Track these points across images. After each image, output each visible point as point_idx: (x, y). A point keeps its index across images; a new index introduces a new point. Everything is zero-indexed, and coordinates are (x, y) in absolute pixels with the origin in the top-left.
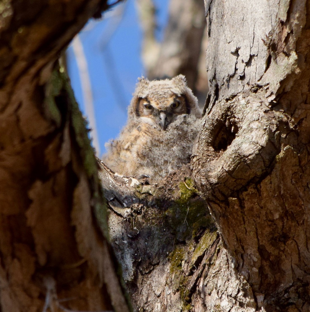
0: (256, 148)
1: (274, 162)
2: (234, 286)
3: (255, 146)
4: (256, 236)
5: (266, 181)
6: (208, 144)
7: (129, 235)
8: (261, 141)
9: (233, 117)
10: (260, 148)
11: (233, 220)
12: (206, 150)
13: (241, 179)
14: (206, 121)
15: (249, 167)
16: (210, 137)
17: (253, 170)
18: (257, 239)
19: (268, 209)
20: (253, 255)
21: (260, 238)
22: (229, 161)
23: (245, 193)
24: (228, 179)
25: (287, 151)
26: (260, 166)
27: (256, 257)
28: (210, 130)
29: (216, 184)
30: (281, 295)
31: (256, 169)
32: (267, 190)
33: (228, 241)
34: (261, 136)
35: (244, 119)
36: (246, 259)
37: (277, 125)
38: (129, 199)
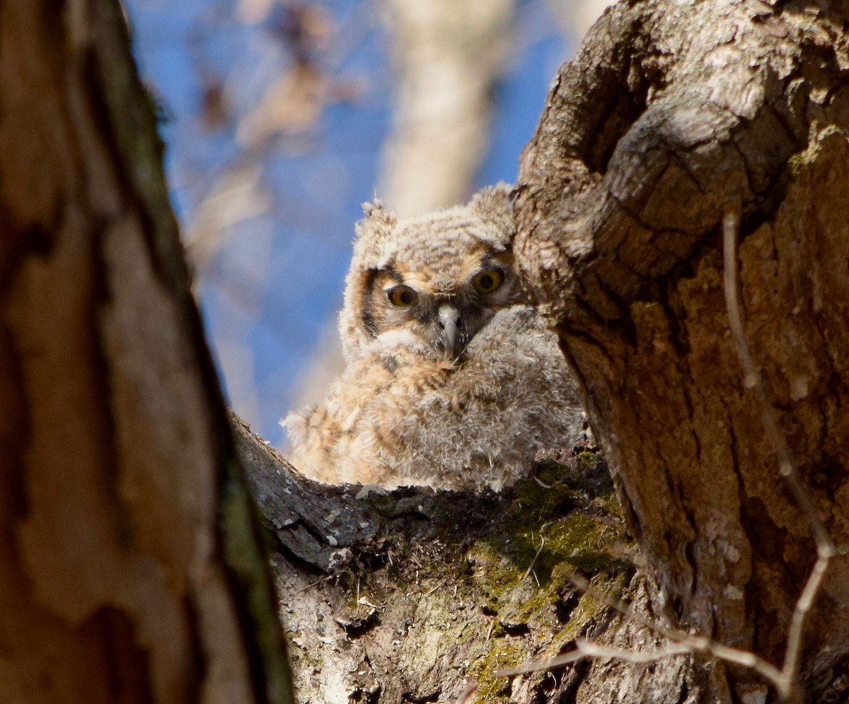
0: (722, 123)
1: (783, 178)
2: (670, 680)
3: (717, 118)
4: (730, 462)
5: (759, 243)
6: (569, 151)
7: (341, 621)
8: (739, 103)
9: (650, 55)
10: (734, 123)
11: (654, 406)
12: (561, 169)
13: (672, 231)
14: (563, 78)
15: (698, 183)
16: (575, 130)
17: (710, 196)
18: (735, 475)
19: (768, 358)
20: (725, 539)
21: (748, 470)
22: (628, 166)
23: (685, 285)
24: (627, 233)
25: (829, 143)
26: (734, 187)
27: (736, 547)
28: (575, 104)
29: (590, 257)
30: (821, 682)
31: (722, 193)
32: (761, 279)
33: (642, 497)
34: (739, 87)
35: (687, 51)
36: (703, 558)
37: (795, 60)
38: (348, 526)
